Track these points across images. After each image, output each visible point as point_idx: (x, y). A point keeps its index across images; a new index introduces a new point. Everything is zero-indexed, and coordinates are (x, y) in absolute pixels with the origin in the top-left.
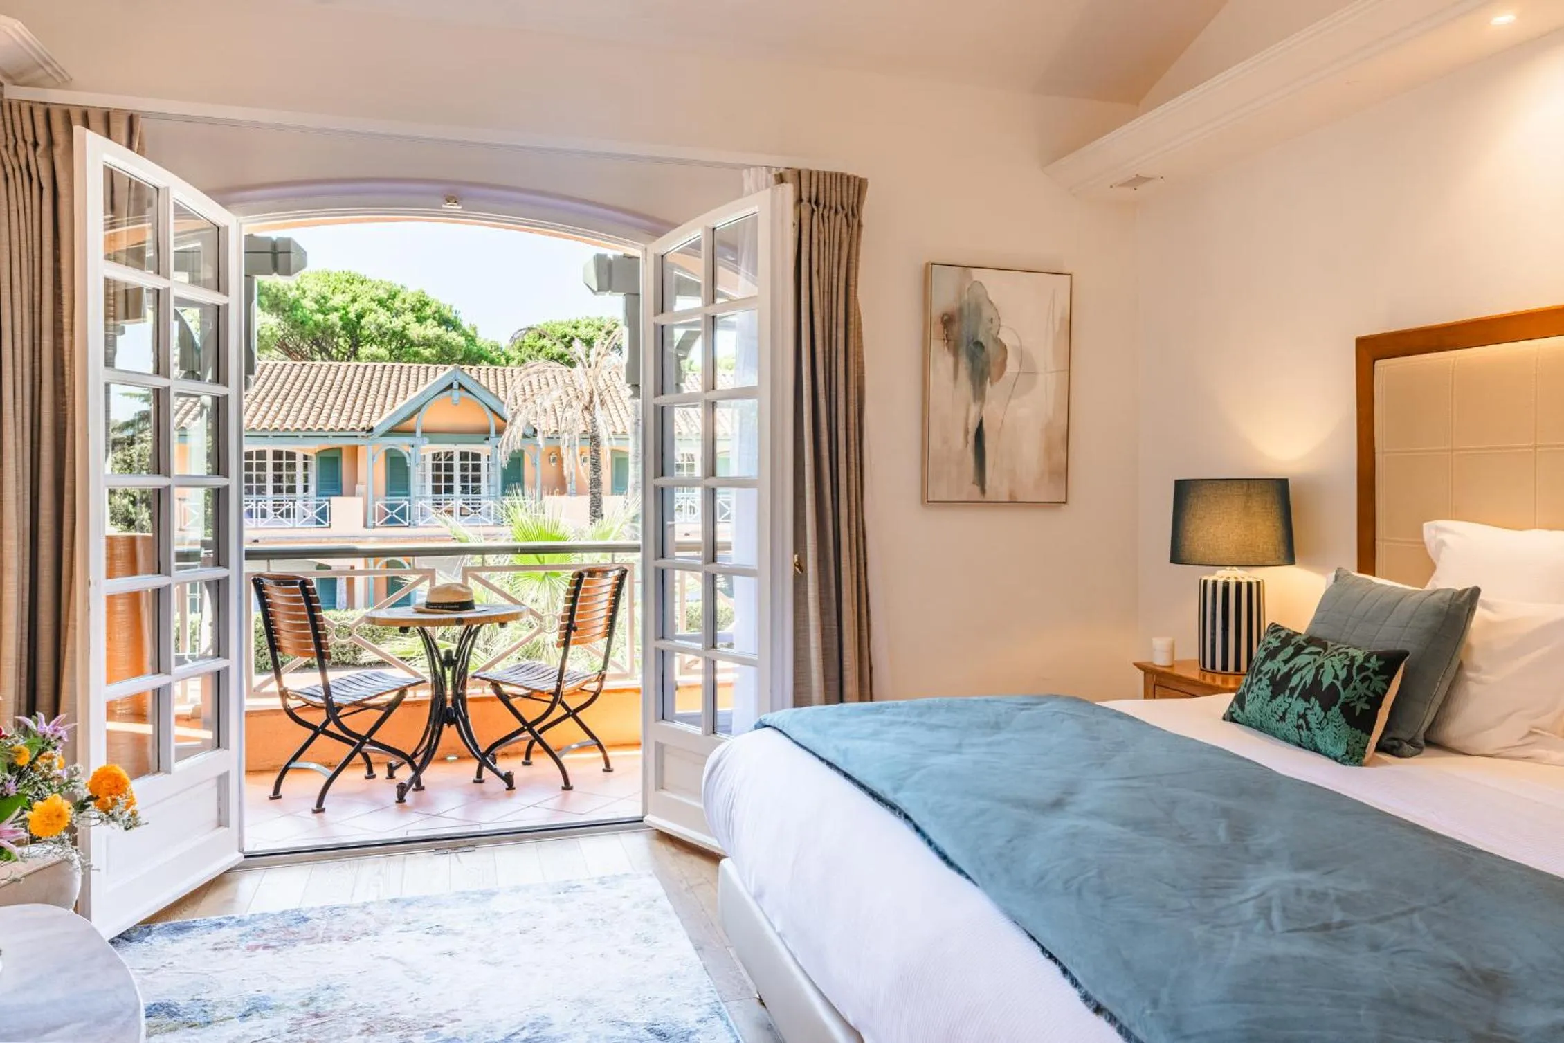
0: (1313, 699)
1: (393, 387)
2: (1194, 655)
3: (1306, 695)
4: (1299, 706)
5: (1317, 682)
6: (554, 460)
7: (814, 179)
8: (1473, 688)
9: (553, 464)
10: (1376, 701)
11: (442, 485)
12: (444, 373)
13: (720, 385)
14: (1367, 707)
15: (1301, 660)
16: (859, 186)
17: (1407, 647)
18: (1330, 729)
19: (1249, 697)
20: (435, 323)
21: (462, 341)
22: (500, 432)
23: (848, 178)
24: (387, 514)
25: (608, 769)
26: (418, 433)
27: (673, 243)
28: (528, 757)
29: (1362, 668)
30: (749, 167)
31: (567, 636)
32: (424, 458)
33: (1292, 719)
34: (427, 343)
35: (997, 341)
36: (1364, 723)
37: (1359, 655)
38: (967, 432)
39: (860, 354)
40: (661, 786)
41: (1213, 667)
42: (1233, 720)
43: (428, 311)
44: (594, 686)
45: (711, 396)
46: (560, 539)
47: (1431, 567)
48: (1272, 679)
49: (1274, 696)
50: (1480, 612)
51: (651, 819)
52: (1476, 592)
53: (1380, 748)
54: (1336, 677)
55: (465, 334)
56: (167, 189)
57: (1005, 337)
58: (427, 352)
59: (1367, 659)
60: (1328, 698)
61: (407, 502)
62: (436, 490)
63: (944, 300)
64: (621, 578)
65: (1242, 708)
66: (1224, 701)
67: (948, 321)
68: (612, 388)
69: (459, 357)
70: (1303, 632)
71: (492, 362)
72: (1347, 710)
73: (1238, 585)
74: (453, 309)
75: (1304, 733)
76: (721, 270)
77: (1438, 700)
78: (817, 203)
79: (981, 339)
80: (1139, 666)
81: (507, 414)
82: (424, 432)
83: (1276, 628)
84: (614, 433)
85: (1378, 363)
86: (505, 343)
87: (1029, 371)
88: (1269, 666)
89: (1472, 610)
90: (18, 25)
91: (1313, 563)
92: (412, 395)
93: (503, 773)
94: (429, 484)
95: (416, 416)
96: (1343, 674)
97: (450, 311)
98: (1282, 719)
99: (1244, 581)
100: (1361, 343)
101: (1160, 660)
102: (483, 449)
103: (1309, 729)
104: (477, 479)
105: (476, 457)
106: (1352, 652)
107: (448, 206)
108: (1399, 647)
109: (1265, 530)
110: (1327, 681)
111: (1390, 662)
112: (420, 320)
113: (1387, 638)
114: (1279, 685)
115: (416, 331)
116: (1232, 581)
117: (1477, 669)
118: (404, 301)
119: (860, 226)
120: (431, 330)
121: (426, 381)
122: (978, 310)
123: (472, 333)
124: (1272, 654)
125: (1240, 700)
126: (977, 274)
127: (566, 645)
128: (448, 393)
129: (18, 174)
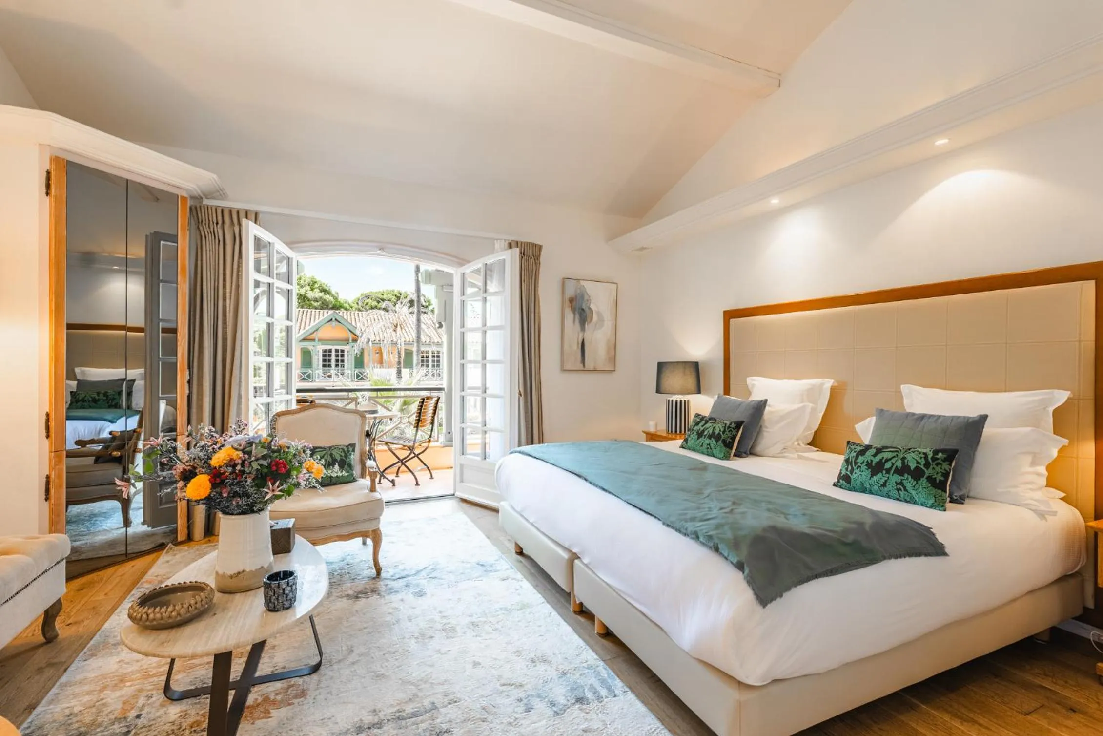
0: (712, 439)
1: (304, 320)
2: (664, 427)
3: (710, 437)
4: (707, 441)
5: (713, 433)
6: (378, 353)
7: (523, 245)
8: (765, 434)
9: (377, 355)
10: (734, 438)
11: (326, 364)
12: (327, 314)
13: (488, 325)
14: (731, 440)
15: (707, 425)
16: (540, 247)
17: (744, 420)
18: (718, 448)
19: (689, 439)
20: (319, 291)
21: (331, 299)
22: (355, 341)
23: (536, 245)
24: (301, 376)
25: (432, 478)
26: (317, 340)
27: (468, 269)
28: (397, 474)
29: (729, 427)
30: (497, 240)
31: (418, 423)
32: (318, 351)
33: (705, 446)
34: (316, 300)
35: (590, 308)
36: (729, 446)
37: (728, 423)
38: (578, 344)
39: (539, 313)
40: (462, 481)
41: (672, 432)
42: (683, 448)
43: (316, 286)
44: (425, 445)
45: (485, 328)
46: (392, 385)
47: (750, 393)
48: (698, 433)
49: (698, 438)
50: (767, 408)
51: (458, 494)
52: (766, 401)
53: (735, 455)
54: (720, 430)
55: (333, 296)
56: (274, 243)
57: (593, 307)
58: (316, 304)
59: (731, 424)
60: (717, 438)
61: (311, 371)
62: (324, 366)
63: (570, 292)
64: (438, 401)
65: (687, 443)
66: (680, 442)
67: (571, 300)
68: (407, 321)
69: (331, 306)
70: (707, 415)
71: (346, 309)
72: (724, 442)
73: (681, 401)
74: (328, 285)
75: (709, 450)
76: (488, 282)
77: (754, 438)
78: (524, 254)
79: (584, 307)
80: (644, 432)
81: (358, 332)
82: (320, 340)
83: (697, 415)
84: (405, 341)
85: (731, 320)
86: (350, 301)
87: (601, 320)
88: (696, 428)
89: (765, 407)
90: (215, 176)
91: (709, 393)
92: (312, 324)
93: (391, 480)
94: (321, 363)
95: (315, 333)
96: (722, 429)
97: (327, 286)
98: (702, 446)
99: (683, 399)
100: (725, 312)
101: (652, 430)
102: (346, 348)
103: (711, 449)
104: (343, 361)
105: (343, 351)
106: (725, 422)
107: (379, 252)
108: (741, 419)
109: (691, 382)
110: (717, 432)
111: (738, 425)
112: (312, 290)
113: (737, 417)
114: (700, 434)
115: (310, 295)
116: (679, 400)
117: (766, 427)
118: (305, 281)
119: (540, 264)
120: (317, 294)
121: (319, 319)
122: (582, 296)
123: (336, 295)
124: (697, 424)
125: (686, 440)
126: (582, 283)
127: (417, 427)
128: (331, 322)
129: (210, 235)
